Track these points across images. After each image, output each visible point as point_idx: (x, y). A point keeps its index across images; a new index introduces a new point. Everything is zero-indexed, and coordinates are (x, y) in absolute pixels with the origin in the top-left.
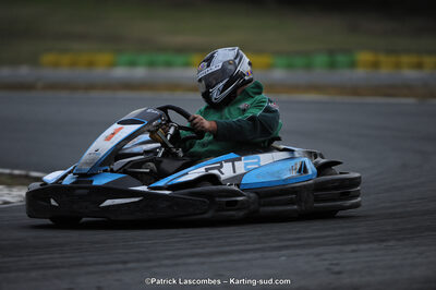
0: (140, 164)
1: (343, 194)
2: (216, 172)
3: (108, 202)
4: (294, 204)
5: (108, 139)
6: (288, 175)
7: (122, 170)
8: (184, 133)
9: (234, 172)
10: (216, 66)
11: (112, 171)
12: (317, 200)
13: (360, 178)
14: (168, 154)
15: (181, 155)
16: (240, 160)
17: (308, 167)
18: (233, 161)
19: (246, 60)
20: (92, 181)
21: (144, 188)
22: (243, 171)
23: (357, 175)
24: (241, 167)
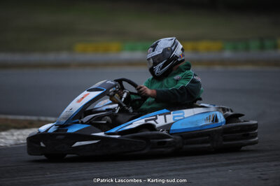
0: (100, 118)
1: (244, 135)
2: (152, 122)
3: (77, 144)
4: (208, 142)
5: (79, 101)
6: (204, 123)
7: (89, 122)
8: (133, 97)
9: (166, 122)
10: (159, 51)
11: (82, 123)
12: (225, 140)
13: (257, 124)
14: (122, 110)
15: (131, 111)
16: (170, 114)
17: (219, 117)
18: (165, 114)
19: (180, 46)
20: (67, 130)
21: (102, 134)
22: (172, 121)
23: (255, 122)
24: (170, 118)
